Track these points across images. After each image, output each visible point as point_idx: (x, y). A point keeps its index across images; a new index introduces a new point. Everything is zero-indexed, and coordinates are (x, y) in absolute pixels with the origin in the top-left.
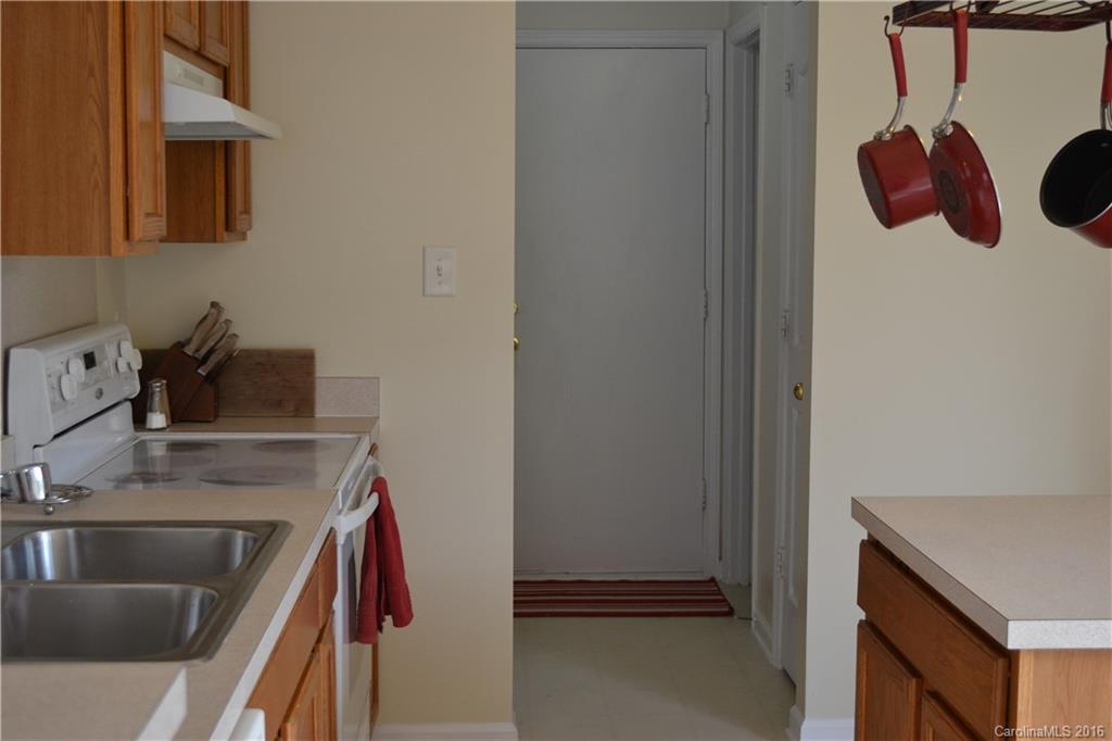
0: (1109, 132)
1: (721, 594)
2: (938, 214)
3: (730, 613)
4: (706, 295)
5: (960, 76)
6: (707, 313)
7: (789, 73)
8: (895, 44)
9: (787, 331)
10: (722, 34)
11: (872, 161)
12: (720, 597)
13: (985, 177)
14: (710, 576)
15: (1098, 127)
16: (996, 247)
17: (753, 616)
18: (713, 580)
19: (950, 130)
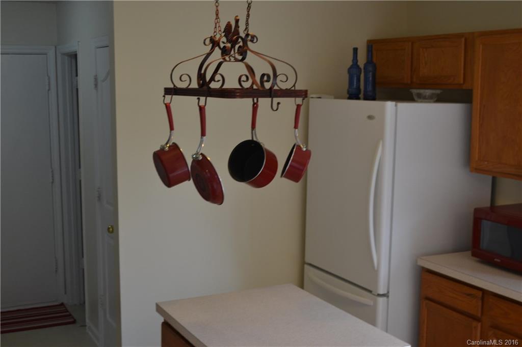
0: (255, 141)
1: (68, 311)
2: (189, 180)
3: (74, 322)
4: (52, 171)
5: (203, 133)
6: (53, 180)
7: (96, 79)
8: (168, 107)
9: (99, 197)
10: (54, 48)
11: (162, 161)
12: (67, 313)
13: (216, 176)
14: (61, 302)
15: (251, 139)
16: (222, 205)
17: (87, 324)
18: (62, 304)
19: (201, 158)
